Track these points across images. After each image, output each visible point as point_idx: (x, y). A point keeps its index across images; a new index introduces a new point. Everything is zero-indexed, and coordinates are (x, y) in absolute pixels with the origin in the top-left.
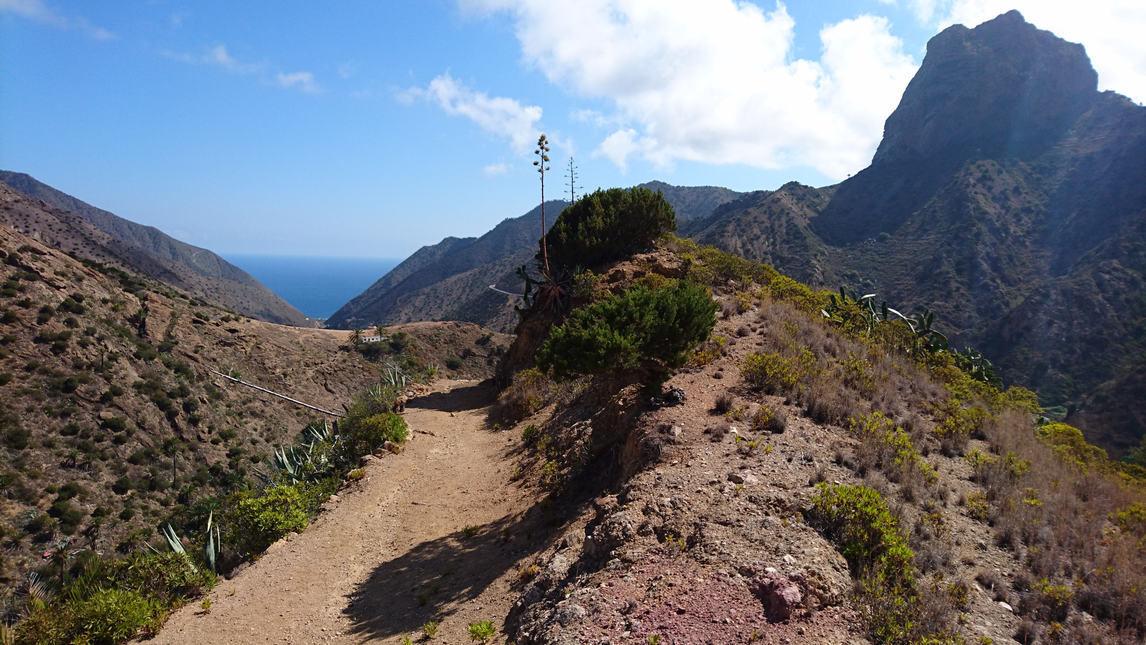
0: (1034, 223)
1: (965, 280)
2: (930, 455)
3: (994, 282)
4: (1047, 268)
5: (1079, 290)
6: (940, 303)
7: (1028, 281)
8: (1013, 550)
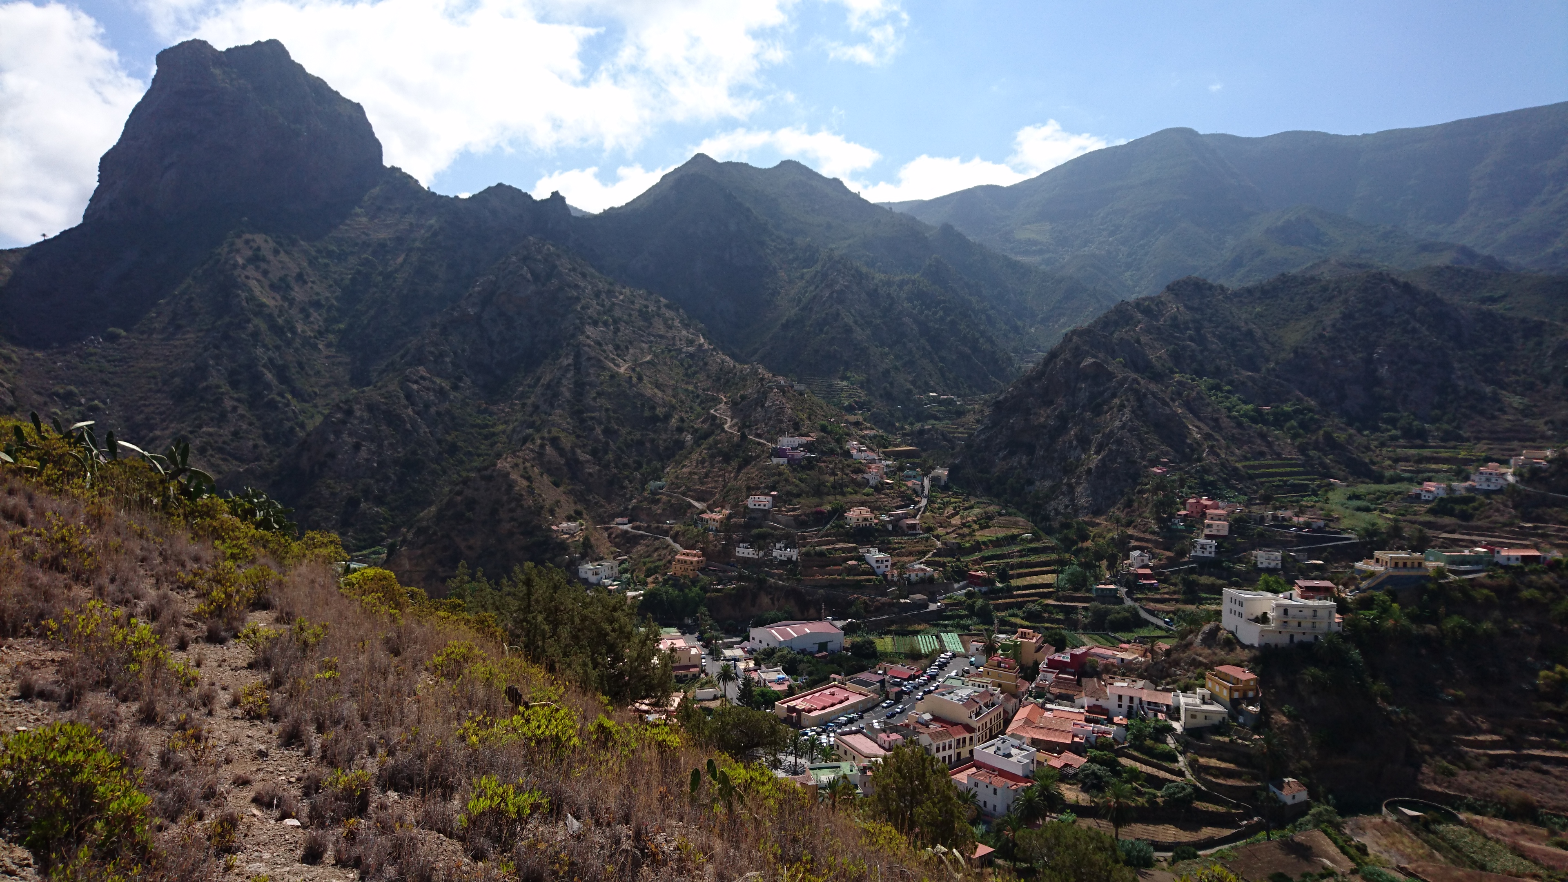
0: (326, 320)
1: (243, 396)
2: (191, 647)
3: (283, 397)
4: (347, 378)
5: (386, 404)
6: (211, 430)
7: (326, 395)
8: (303, 745)
